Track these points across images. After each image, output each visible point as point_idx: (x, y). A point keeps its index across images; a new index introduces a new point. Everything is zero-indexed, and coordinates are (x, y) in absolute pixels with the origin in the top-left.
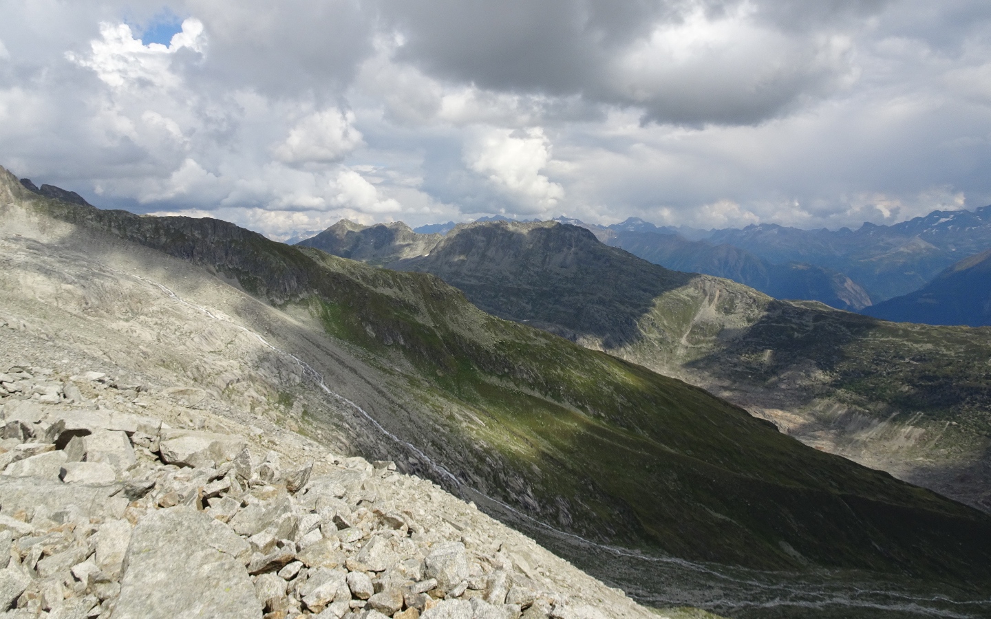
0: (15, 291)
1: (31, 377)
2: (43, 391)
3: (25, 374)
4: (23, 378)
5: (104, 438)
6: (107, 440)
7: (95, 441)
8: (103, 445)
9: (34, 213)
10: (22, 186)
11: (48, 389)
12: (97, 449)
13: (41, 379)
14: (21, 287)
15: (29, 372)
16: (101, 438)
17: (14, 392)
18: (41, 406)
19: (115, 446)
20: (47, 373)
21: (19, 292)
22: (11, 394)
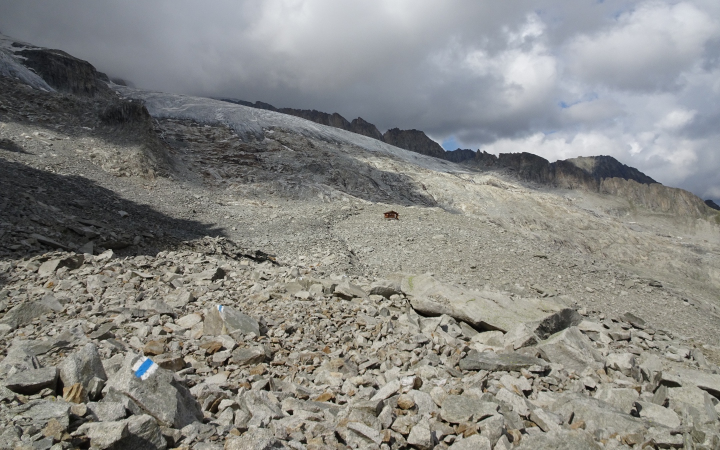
0: (706, 282)
1: (670, 339)
2: (675, 351)
3: (666, 337)
4: (664, 340)
5: (688, 392)
6: (690, 395)
7: (680, 393)
8: (686, 397)
9: (716, 225)
10: (706, 206)
11: (679, 350)
12: (681, 400)
13: (676, 342)
14: (711, 279)
15: (669, 336)
16: (686, 392)
17: (652, 348)
18: (666, 361)
19: (696, 402)
20: (684, 339)
21: (709, 282)
22: (650, 349)
